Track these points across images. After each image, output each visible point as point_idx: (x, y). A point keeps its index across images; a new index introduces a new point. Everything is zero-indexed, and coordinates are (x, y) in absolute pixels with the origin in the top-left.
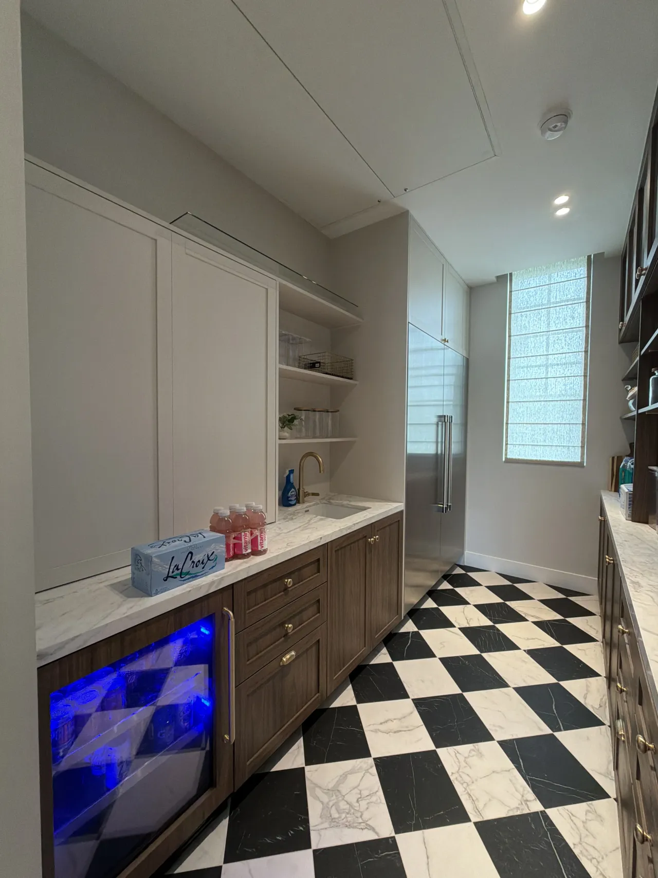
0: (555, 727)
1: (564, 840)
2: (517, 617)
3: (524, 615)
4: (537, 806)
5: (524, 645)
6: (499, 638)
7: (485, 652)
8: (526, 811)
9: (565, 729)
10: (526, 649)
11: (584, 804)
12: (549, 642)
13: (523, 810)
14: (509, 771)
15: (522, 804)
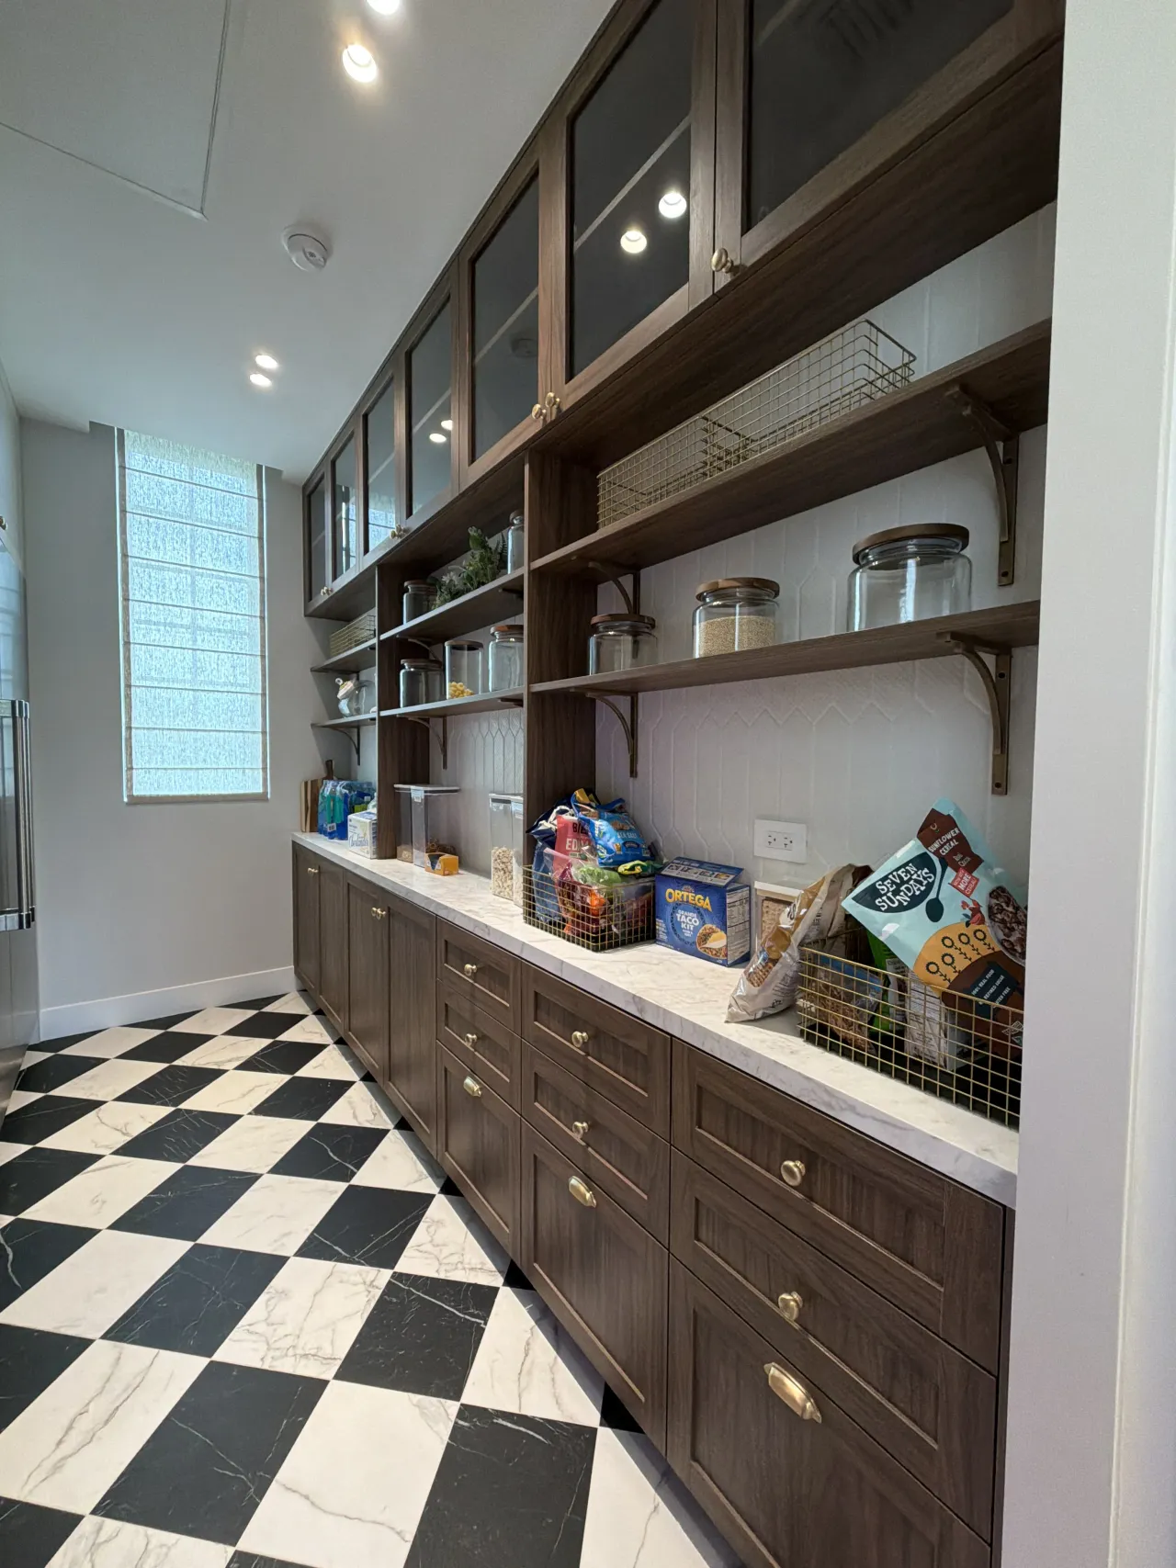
0: (347, 1176)
1: (428, 1278)
2: (206, 1076)
3: (215, 1067)
4: (385, 1276)
5: (243, 1106)
6: (199, 1122)
7: (191, 1156)
8: (378, 1293)
9: (358, 1168)
10: (250, 1109)
11: (421, 1224)
12: (275, 1081)
13: (374, 1297)
14: (331, 1274)
15: (369, 1292)
